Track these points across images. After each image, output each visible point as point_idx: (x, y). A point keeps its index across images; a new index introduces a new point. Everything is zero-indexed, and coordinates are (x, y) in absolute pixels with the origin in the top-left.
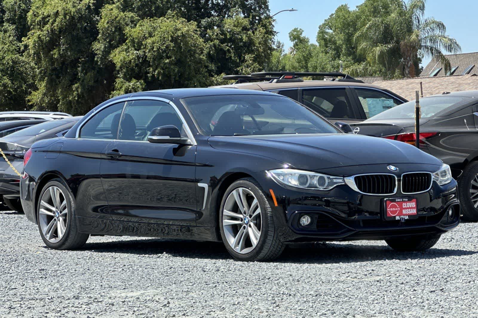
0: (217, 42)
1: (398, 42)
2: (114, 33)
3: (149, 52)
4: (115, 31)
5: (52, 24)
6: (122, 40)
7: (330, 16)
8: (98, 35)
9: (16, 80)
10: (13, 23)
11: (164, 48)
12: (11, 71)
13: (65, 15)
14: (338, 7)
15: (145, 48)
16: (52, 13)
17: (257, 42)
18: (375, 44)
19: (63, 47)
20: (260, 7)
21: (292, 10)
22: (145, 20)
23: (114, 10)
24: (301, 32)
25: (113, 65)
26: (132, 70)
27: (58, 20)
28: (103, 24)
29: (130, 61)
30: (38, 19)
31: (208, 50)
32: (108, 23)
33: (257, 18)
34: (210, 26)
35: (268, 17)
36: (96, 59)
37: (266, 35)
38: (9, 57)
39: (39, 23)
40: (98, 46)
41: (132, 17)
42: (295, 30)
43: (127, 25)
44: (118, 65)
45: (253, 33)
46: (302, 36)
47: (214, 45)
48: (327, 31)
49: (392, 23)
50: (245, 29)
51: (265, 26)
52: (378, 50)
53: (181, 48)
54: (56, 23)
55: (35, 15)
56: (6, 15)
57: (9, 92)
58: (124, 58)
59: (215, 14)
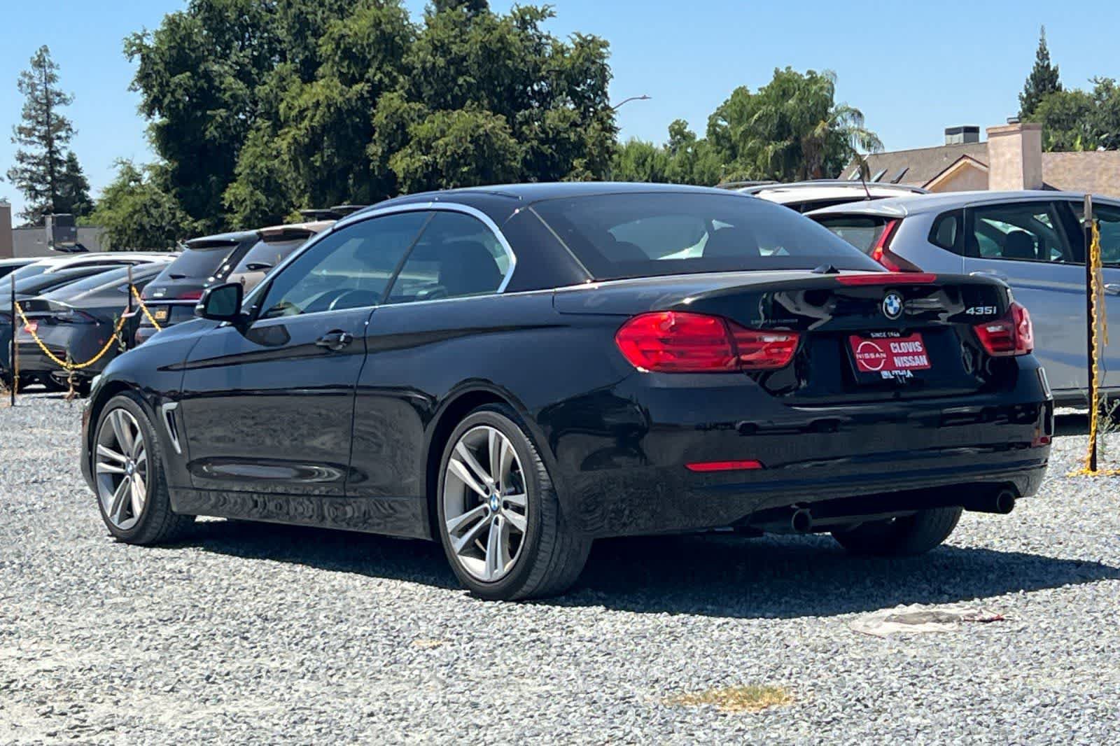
0: (535, 143)
1: (797, 139)
2: (396, 131)
3: (441, 157)
4: (397, 129)
5: (311, 120)
6: (405, 141)
7: (725, 103)
8: (373, 134)
9: (272, 196)
10: (269, 119)
11: (460, 151)
12: (266, 184)
13: (329, 106)
14: (734, 89)
15: (435, 152)
16: (310, 105)
17: (590, 142)
18: (767, 140)
19: (327, 152)
20: (596, 95)
21: (644, 98)
22: (437, 114)
23: (395, 100)
24: (685, 124)
25: (393, 175)
26: (419, 181)
27: (319, 113)
28: (379, 119)
29: (416, 170)
30: (294, 113)
31: (523, 155)
32: (386, 118)
33: (591, 109)
34: (528, 121)
35: (607, 108)
36: (371, 167)
37: (602, 133)
38: (263, 164)
39: (295, 120)
40: (375, 149)
41: (420, 110)
42: (677, 122)
43: (413, 121)
44: (401, 175)
45: (585, 130)
46: (686, 130)
47: (532, 147)
48: (720, 122)
49: (788, 114)
50: (574, 125)
51: (601, 121)
52: (770, 149)
53: (484, 152)
54: (317, 118)
55: (290, 108)
56: (259, 107)
57: (264, 212)
58: (408, 166)
59: (537, 104)
